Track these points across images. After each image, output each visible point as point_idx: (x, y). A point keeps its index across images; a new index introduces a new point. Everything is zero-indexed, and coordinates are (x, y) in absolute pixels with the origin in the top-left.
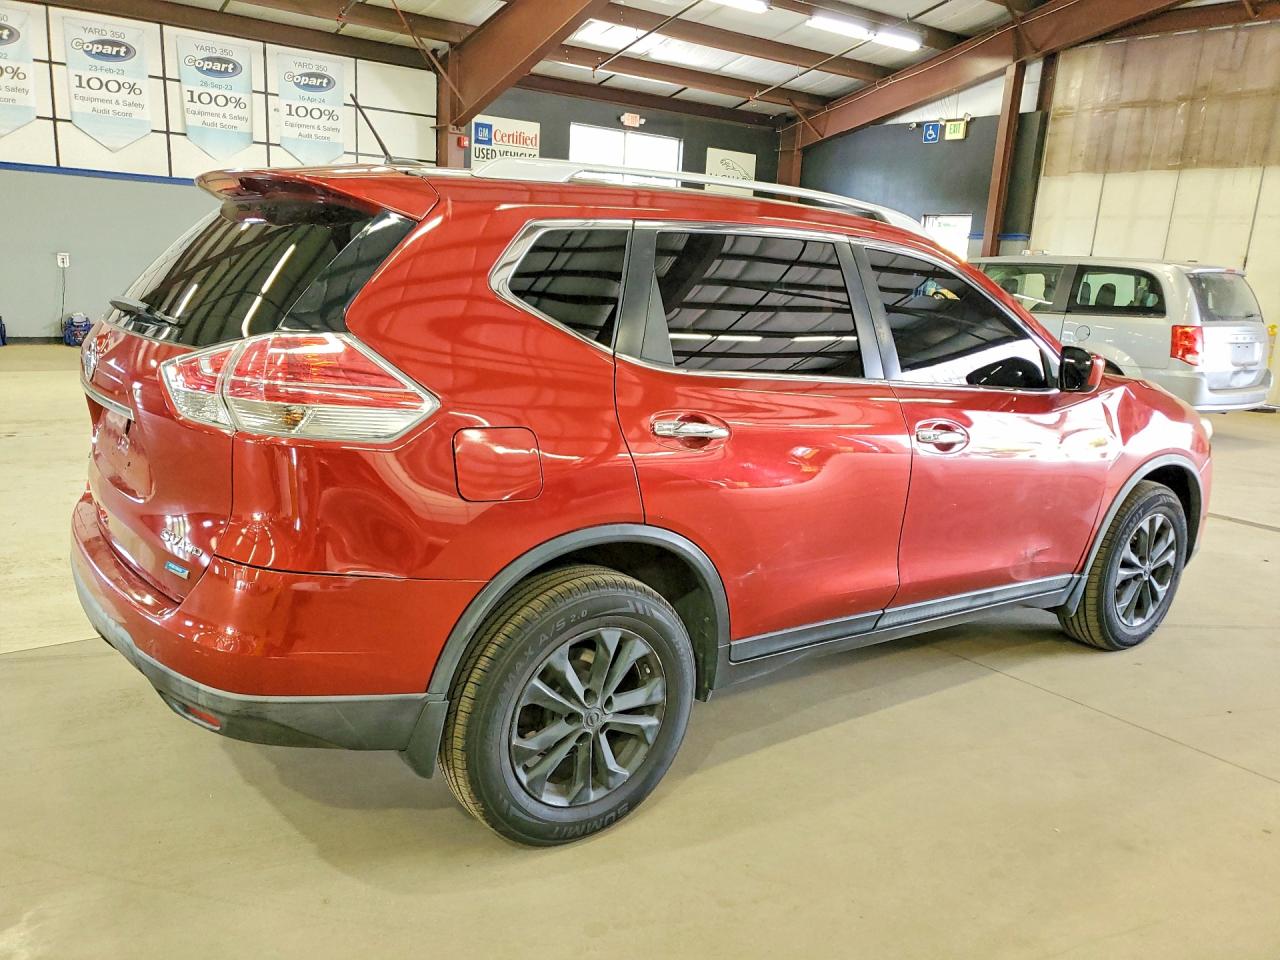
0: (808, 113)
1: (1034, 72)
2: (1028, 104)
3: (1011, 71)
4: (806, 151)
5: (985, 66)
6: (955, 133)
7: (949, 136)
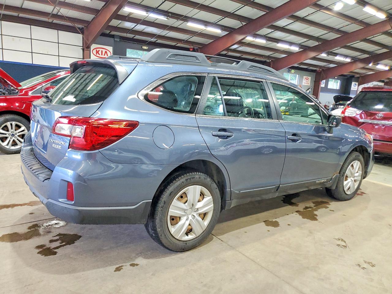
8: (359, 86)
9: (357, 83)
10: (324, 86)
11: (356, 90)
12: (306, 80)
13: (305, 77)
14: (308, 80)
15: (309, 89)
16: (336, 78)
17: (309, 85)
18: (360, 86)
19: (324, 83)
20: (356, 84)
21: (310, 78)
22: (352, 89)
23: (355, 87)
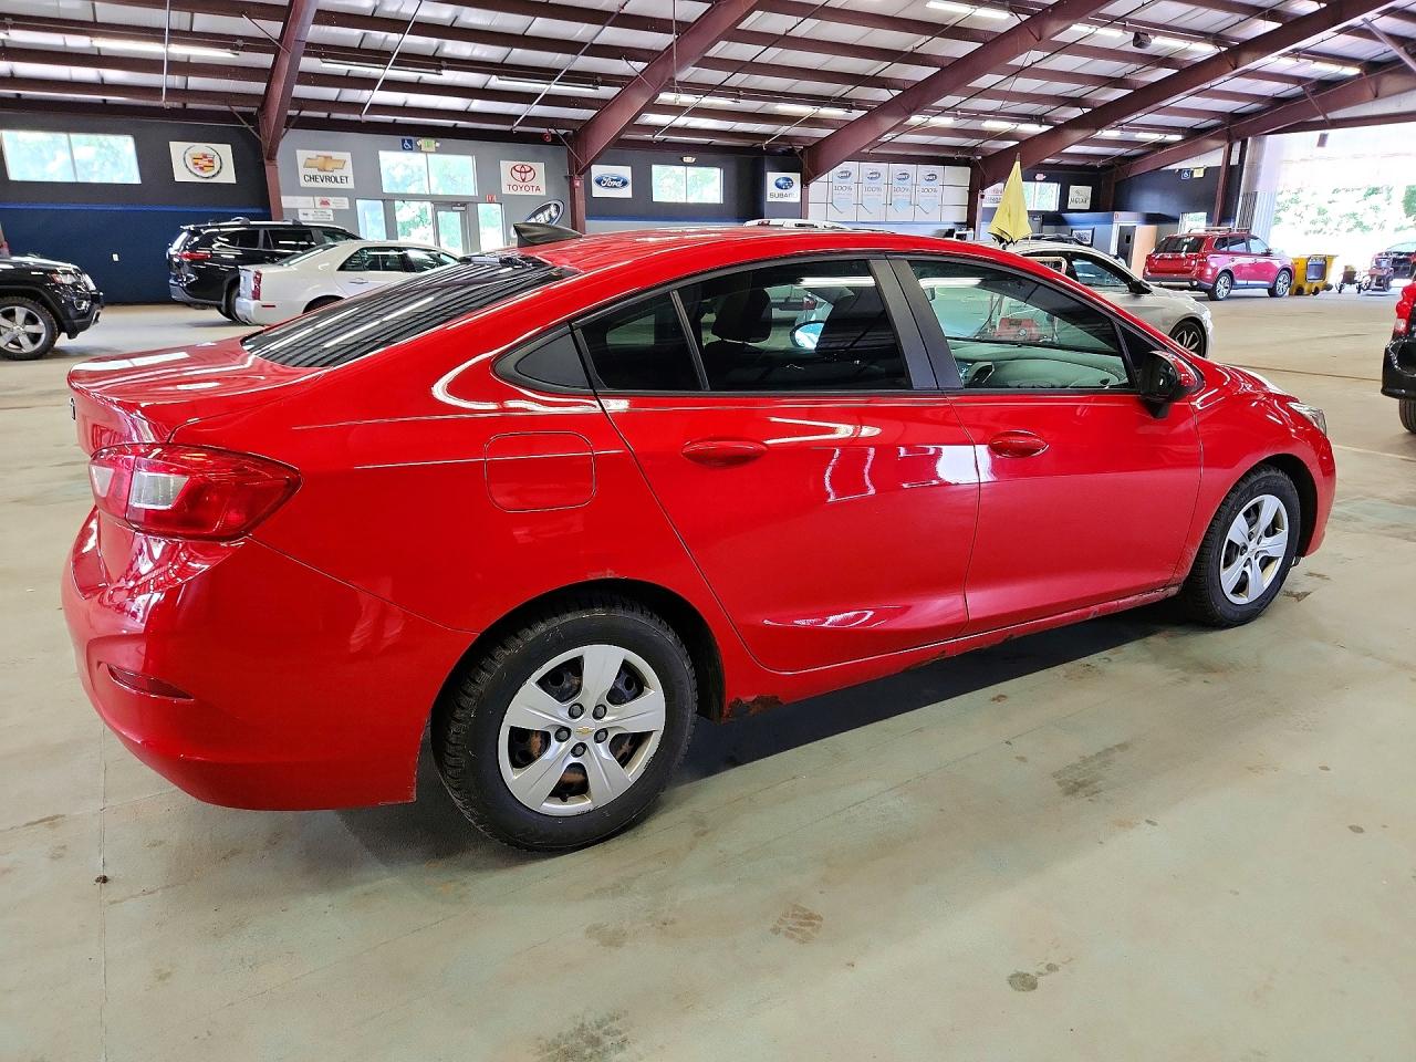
0: (1119, 165)
1: (1237, 147)
2: (1234, 161)
3: (1227, 146)
4: (1116, 184)
5: (1213, 143)
6: (1199, 174)
7: (1195, 176)
8: (805, 182)
9: (795, 177)
10: (630, 196)
11: (798, 200)
12: (517, 175)
13: (506, 166)
14: (530, 175)
15: (547, 207)
16: (688, 159)
17: (543, 192)
18: (813, 185)
19: (625, 183)
20: (788, 179)
21: (540, 167)
22: (769, 199)
23: (784, 192)
